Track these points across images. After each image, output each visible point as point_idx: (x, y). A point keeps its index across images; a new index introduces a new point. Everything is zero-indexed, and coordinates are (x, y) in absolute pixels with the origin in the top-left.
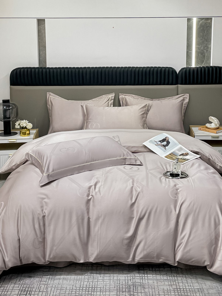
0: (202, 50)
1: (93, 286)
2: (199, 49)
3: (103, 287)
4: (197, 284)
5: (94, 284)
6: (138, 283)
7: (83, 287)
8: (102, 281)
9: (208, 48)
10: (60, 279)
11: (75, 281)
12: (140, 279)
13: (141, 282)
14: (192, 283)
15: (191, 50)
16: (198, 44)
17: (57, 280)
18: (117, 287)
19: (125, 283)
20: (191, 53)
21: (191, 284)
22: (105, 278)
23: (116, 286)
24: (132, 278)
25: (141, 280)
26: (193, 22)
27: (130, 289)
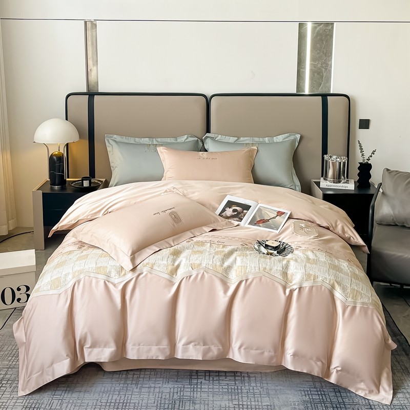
0: (319, 69)
1: (125, 401)
2: (315, 67)
3: (139, 403)
4: (267, 399)
5: (126, 398)
6: (187, 397)
7: (111, 402)
8: (138, 393)
9: (327, 65)
10: (80, 392)
11: (101, 394)
12: (191, 391)
13: (192, 395)
14: (261, 397)
15: (304, 68)
16: (313, 59)
17: (76, 393)
18: (158, 401)
19: (170, 396)
20: (304, 73)
21: (259, 399)
22: (143, 390)
23: (156, 401)
24: (179, 389)
25: (192, 393)
26: (306, 28)
27: (174, 405)
